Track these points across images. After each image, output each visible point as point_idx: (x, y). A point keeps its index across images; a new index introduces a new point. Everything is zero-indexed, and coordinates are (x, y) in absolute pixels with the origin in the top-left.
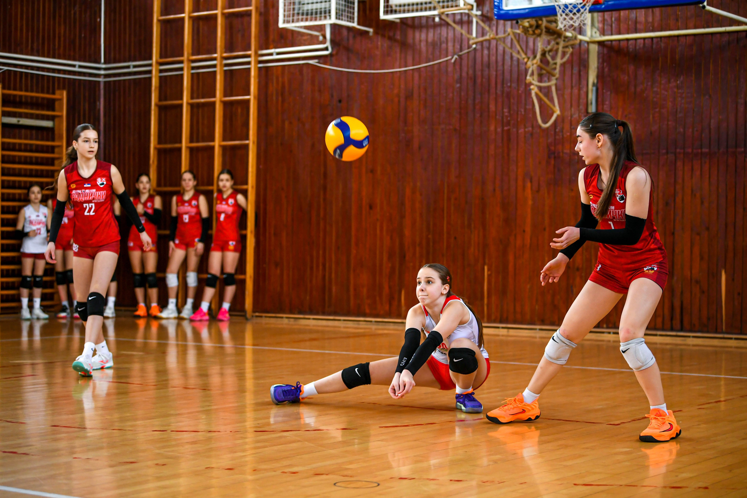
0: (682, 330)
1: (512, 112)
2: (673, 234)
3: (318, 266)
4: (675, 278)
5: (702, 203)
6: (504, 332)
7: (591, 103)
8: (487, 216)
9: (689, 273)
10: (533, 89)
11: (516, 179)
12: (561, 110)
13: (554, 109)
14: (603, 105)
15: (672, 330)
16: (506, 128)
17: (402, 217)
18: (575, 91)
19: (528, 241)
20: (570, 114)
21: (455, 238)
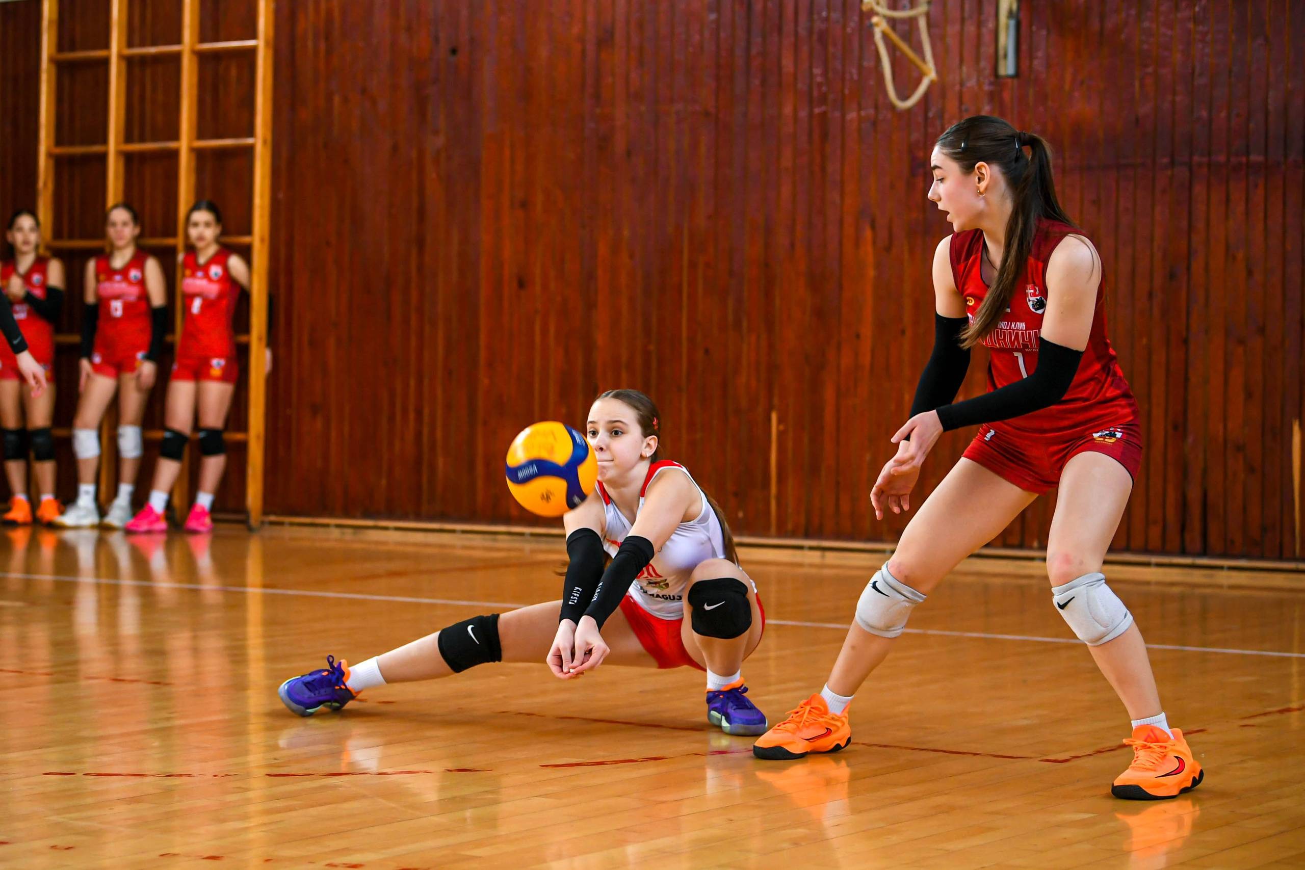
0: (1204, 553)
1: (830, 75)
2: (1186, 342)
3: (405, 411)
4: (1190, 440)
5: (1250, 273)
6: (814, 557)
7: (1006, 56)
8: (777, 302)
9: (1221, 427)
10: (877, 25)
11: (841, 223)
12: (939, 72)
13: (924, 67)
14: (1031, 58)
15: (1183, 553)
16: (817, 111)
17: (591, 306)
18: (970, 28)
19: (866, 360)
20: (957, 79)
21: (707, 352)
